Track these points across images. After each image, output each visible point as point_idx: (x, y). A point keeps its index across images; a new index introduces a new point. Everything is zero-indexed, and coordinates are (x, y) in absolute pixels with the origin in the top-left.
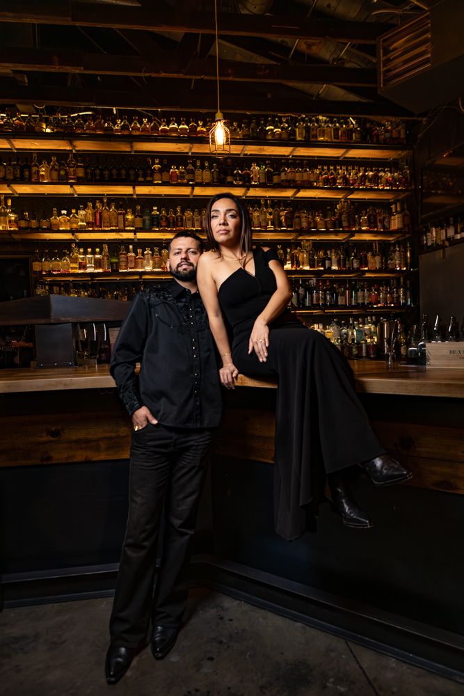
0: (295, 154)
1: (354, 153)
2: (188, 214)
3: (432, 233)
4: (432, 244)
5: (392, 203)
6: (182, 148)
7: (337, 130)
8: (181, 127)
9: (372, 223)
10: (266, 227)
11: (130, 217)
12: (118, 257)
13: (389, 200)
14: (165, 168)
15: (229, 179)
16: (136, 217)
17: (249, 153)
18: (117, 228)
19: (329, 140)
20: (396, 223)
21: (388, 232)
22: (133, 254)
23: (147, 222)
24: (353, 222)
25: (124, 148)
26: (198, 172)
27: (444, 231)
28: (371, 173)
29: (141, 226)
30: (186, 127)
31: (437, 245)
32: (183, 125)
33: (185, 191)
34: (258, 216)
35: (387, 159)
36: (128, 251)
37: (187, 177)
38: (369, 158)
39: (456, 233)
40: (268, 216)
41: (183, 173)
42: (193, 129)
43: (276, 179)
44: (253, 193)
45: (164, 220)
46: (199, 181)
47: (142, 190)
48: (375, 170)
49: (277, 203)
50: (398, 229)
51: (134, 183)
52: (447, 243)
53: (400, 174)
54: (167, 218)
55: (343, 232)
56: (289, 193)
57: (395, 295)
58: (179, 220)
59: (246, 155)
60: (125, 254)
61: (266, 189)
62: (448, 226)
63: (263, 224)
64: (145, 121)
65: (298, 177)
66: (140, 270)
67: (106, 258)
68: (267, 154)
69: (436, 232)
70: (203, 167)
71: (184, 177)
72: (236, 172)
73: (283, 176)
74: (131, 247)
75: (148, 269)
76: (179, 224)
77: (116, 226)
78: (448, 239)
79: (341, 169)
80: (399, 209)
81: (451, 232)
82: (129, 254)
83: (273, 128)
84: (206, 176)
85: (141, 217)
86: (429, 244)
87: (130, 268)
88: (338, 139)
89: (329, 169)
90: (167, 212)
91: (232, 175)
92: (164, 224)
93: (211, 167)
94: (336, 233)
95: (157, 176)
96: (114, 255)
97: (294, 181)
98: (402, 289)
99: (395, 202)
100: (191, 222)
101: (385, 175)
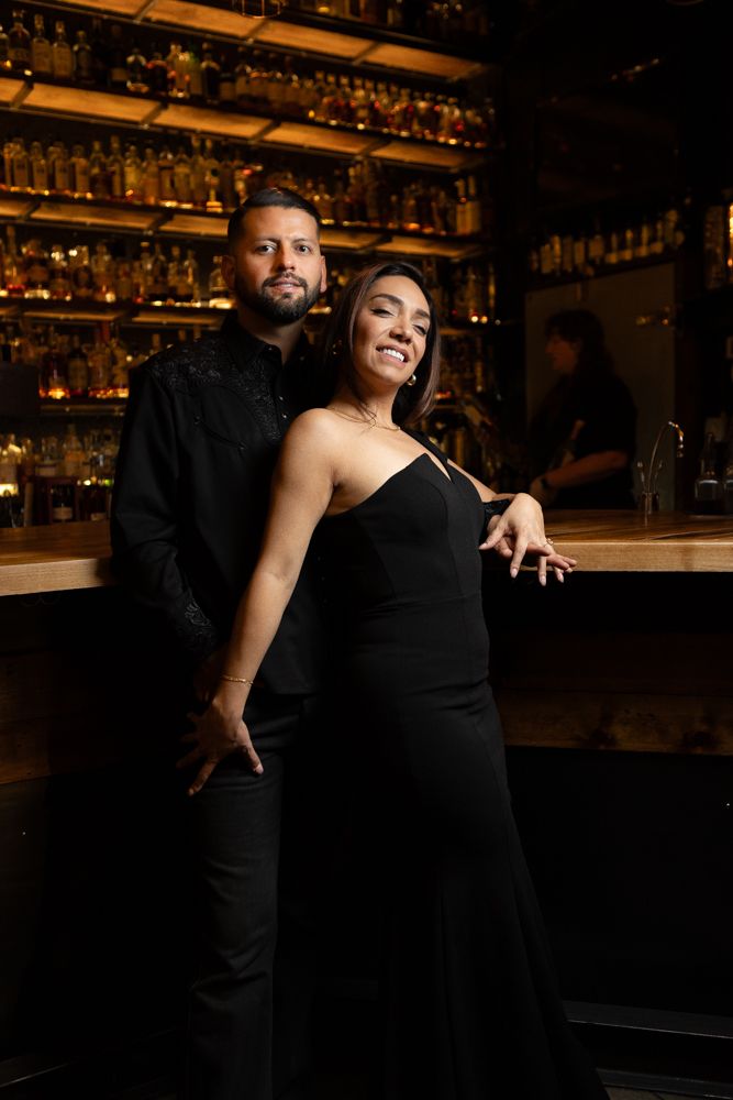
0: (260, 37)
1: (391, 55)
2: (17, 151)
3: (552, 248)
4: (553, 272)
5: (456, 177)
9: (423, 216)
10: (204, 204)
13: (449, 168)
15: (118, 75)
17: (154, 16)
19: (341, 16)
20: (467, 220)
21: (452, 240)
24: (387, 211)
26: (40, 46)
27: (580, 246)
28: (422, 105)
31: (564, 273)
33: (6, 90)
34: (187, 176)
35: (444, 78)
39: (608, 249)
40: (208, 178)
43: (226, 91)
44: (172, 118)
46: (44, 69)
48: (431, 99)
49: (227, 149)
50: (472, 234)
52: (590, 271)
53: (476, 115)
55: (369, 230)
56: (247, 129)
59: (147, 20)
61: (204, 112)
62: (590, 235)
63: (199, 196)
65: (273, 92)
68: (198, 26)
69: (562, 246)
70: (50, 35)
71: (5, 53)
72: (131, 59)
73: (241, 86)
78: (589, 261)
79: (363, 87)
80: (472, 191)
81: (596, 249)
84: (60, 56)
86: (546, 269)
88: (358, 15)
89: (338, 84)
91: (124, 65)
93: (71, 39)
94: (353, 232)
97: (265, 100)
98: (479, 364)
99: (463, 175)
100: (26, 171)
101: (451, 112)
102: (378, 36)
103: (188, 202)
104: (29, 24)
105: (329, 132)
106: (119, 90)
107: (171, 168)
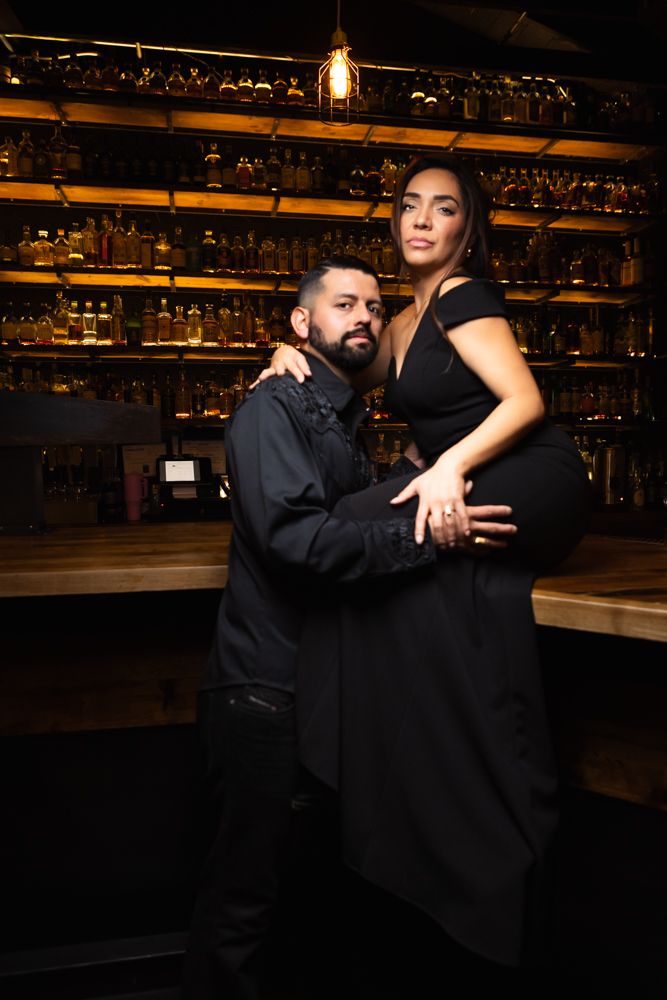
0: (458, 146)
1: (565, 148)
2: (268, 246)
5: (624, 239)
6: (261, 126)
7: (535, 103)
8: (259, 85)
9: (587, 272)
11: (162, 247)
12: (140, 317)
13: (619, 233)
14: (228, 162)
15: (343, 185)
16: (173, 247)
17: (378, 140)
18: (140, 267)
19: (522, 122)
20: (629, 275)
21: (616, 290)
22: (167, 315)
23: (194, 257)
24: (556, 270)
25: (157, 122)
26: (288, 170)
28: (592, 184)
29: (183, 264)
30: (268, 86)
32: (263, 82)
33: (263, 204)
35: (618, 161)
36: (159, 309)
37: (267, 178)
38: (587, 158)
41: (260, 170)
42: (280, 92)
44: (381, 212)
45: (225, 254)
46: (288, 186)
47: (187, 200)
48: (599, 179)
50: (635, 285)
51: (172, 187)
53: (641, 188)
54: (229, 252)
55: (539, 287)
57: (625, 400)
58: (252, 256)
59: (373, 143)
60: (152, 314)
64: (194, 72)
66: (180, 344)
67: (118, 320)
68: (411, 143)
70: (296, 162)
71: (262, 178)
72: (354, 172)
74: (164, 301)
75: (195, 342)
76: (252, 263)
77: (137, 263)
79: (540, 175)
80: (636, 250)
82: (161, 315)
83: (423, 95)
84: (302, 177)
85: (181, 247)
87: (161, 340)
88: (536, 119)
89: (518, 174)
90: (231, 243)
91: (348, 177)
92: (224, 262)
93: (309, 163)
94: (526, 289)
95: (213, 173)
96: (133, 315)
98: (636, 391)
99: (630, 238)
100: (272, 260)
101: (617, 188)
102: (555, 135)
103: (391, 274)
104: (281, 157)
105: (509, 213)
106: (344, 196)
107: (381, 250)
